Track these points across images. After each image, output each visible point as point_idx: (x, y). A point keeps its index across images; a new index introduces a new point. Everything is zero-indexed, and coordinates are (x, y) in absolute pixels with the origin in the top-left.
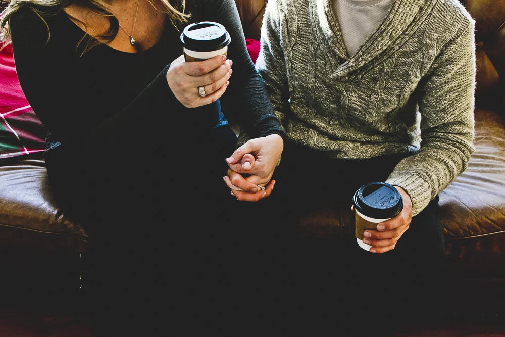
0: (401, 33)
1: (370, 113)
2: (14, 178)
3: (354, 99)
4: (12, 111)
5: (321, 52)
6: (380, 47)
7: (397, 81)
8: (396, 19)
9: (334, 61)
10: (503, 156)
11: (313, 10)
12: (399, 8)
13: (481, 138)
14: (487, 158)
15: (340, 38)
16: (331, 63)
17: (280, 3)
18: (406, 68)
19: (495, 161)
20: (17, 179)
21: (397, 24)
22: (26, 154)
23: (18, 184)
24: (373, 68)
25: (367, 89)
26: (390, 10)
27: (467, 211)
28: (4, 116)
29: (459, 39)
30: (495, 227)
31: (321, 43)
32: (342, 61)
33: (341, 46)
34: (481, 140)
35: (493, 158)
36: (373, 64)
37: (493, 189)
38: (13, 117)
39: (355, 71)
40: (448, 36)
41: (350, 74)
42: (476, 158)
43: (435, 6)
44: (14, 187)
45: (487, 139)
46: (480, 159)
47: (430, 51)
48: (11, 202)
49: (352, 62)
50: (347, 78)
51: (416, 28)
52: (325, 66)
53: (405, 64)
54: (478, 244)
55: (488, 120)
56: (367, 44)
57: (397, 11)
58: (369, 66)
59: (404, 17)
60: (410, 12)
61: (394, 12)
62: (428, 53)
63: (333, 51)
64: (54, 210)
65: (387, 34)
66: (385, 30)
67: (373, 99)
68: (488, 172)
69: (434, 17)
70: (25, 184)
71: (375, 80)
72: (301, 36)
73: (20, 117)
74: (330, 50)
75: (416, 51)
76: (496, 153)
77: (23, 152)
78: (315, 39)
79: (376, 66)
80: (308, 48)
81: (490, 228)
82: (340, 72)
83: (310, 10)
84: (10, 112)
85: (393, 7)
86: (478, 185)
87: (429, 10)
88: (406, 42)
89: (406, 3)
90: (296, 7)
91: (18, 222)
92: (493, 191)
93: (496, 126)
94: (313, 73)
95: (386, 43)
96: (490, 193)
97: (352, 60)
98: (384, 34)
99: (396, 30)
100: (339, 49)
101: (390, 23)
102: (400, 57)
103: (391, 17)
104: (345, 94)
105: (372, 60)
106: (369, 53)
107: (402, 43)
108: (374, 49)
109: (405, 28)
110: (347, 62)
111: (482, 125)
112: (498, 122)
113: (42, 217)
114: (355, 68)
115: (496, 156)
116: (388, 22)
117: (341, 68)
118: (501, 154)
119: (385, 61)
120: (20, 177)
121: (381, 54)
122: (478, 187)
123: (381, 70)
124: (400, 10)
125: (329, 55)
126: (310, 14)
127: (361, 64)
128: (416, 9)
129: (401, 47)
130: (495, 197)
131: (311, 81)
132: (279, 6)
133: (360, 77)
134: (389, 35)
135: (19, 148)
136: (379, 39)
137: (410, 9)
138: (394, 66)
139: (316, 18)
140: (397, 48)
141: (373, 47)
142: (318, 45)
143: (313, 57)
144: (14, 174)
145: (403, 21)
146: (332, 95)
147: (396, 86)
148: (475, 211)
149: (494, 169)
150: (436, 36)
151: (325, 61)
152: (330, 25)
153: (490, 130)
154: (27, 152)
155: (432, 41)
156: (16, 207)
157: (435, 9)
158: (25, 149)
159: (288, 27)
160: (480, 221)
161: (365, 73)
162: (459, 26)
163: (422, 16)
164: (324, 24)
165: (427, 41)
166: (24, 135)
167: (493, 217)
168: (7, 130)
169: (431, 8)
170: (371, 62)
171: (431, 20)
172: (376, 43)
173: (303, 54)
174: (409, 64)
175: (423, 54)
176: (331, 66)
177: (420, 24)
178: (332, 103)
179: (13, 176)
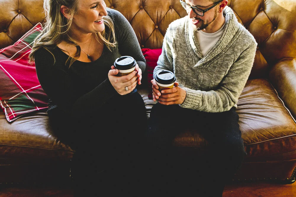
0: (226, 47)
1: (212, 82)
2: (33, 123)
3: (205, 76)
4: (30, 89)
5: (191, 55)
6: (216, 53)
7: (223, 68)
8: (223, 40)
9: (196, 59)
10: (269, 103)
11: (187, 36)
12: (224, 36)
13: (259, 94)
14: (261, 104)
15: (199, 49)
16: (195, 60)
17: (171, 33)
18: (227, 62)
19: (265, 106)
20: (35, 123)
21: (224, 43)
22: (37, 110)
23: (36, 126)
24: (214, 62)
25: (211, 71)
26: (220, 37)
27: (252, 131)
28: (26, 92)
29: (248, 49)
30: (265, 138)
31: (191, 51)
32: (200, 59)
33: (200, 52)
34: (259, 96)
35: (264, 105)
36: (214, 60)
37: (264, 120)
38: (30, 92)
39: (206, 63)
40: (245, 48)
41: (204, 65)
42: (256, 105)
43: (240, 35)
44: (34, 127)
45: (261, 95)
46: (258, 105)
47: (237, 54)
48: (34, 135)
49: (204, 59)
50: (202, 67)
51: (232, 44)
52: (192, 61)
53: (227, 60)
54: (258, 146)
55: (262, 85)
56: (211, 51)
57: (224, 37)
58: (211, 61)
59: (227, 40)
60: (229, 38)
61: (222, 38)
62: (236, 55)
63: (196, 55)
64: (55, 139)
65: (219, 47)
66: (218, 45)
67: (213, 76)
68: (262, 112)
69: (240, 40)
70: (39, 126)
71: (214, 67)
72: (181, 48)
73: (34, 91)
74: (195, 54)
75: (231, 54)
76: (265, 102)
77: (36, 109)
78: (188, 49)
79: (215, 61)
80: (185, 53)
81: (263, 139)
82: (199, 64)
83: (186, 36)
84: (29, 90)
85: (222, 36)
86: (257, 118)
87: (237, 37)
88: (228, 50)
89: (227, 34)
90: (179, 34)
91: (38, 145)
92: (264, 121)
93: (266, 88)
94: (186, 64)
95: (219, 51)
96: (263, 122)
97: (205, 58)
98: (218, 47)
99: (223, 45)
100: (199, 54)
101: (221, 42)
102: (225, 57)
103: (221, 40)
104: (201, 73)
105: (213, 58)
106: (212, 55)
107: (226, 51)
108: (214, 53)
109: (227, 45)
110: (202, 59)
111: (259, 87)
112: (267, 86)
113: (49, 142)
114: (206, 62)
115: (265, 104)
116: (220, 42)
117: (199, 62)
118: (268, 102)
119: (219, 58)
120: (36, 122)
121: (217, 56)
122: (257, 119)
123: (217, 63)
124: (225, 37)
125: (194, 56)
126: (186, 38)
127: (208, 60)
128: (232, 37)
129: (225, 52)
130: (265, 123)
131: (185, 68)
132: (171, 34)
133: (208, 66)
134: (220, 47)
135: (34, 107)
136: (216, 49)
137: (229, 37)
138: (223, 61)
139: (188, 40)
140: (224, 53)
141: (213, 52)
142: (189, 52)
143: (186, 57)
144: (33, 121)
145: (226, 41)
146: (195, 74)
147: (223, 70)
148: (256, 130)
149: (264, 110)
150: (240, 47)
151: (192, 59)
152: (195, 43)
153: (263, 90)
154: (38, 109)
155: (238, 49)
156: (36, 138)
157: (240, 36)
158: (37, 107)
159: (175, 43)
160: (258, 135)
161: (210, 64)
162: (250, 44)
163: (234, 39)
164: (192, 43)
165: (236, 50)
166: (36, 100)
167: (264, 133)
168: (28, 98)
169: (238, 36)
170: (213, 59)
171: (238, 41)
172: (215, 51)
173: (182, 56)
174: (229, 60)
175: (234, 55)
176: (195, 61)
177: (233, 42)
178: (195, 78)
179: (33, 122)
